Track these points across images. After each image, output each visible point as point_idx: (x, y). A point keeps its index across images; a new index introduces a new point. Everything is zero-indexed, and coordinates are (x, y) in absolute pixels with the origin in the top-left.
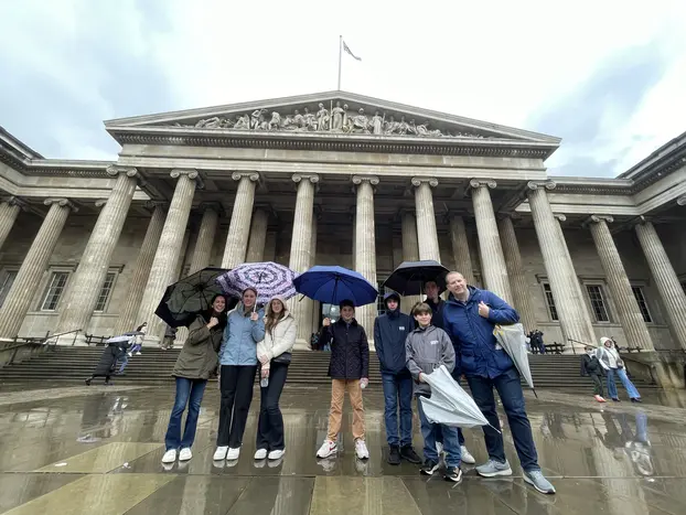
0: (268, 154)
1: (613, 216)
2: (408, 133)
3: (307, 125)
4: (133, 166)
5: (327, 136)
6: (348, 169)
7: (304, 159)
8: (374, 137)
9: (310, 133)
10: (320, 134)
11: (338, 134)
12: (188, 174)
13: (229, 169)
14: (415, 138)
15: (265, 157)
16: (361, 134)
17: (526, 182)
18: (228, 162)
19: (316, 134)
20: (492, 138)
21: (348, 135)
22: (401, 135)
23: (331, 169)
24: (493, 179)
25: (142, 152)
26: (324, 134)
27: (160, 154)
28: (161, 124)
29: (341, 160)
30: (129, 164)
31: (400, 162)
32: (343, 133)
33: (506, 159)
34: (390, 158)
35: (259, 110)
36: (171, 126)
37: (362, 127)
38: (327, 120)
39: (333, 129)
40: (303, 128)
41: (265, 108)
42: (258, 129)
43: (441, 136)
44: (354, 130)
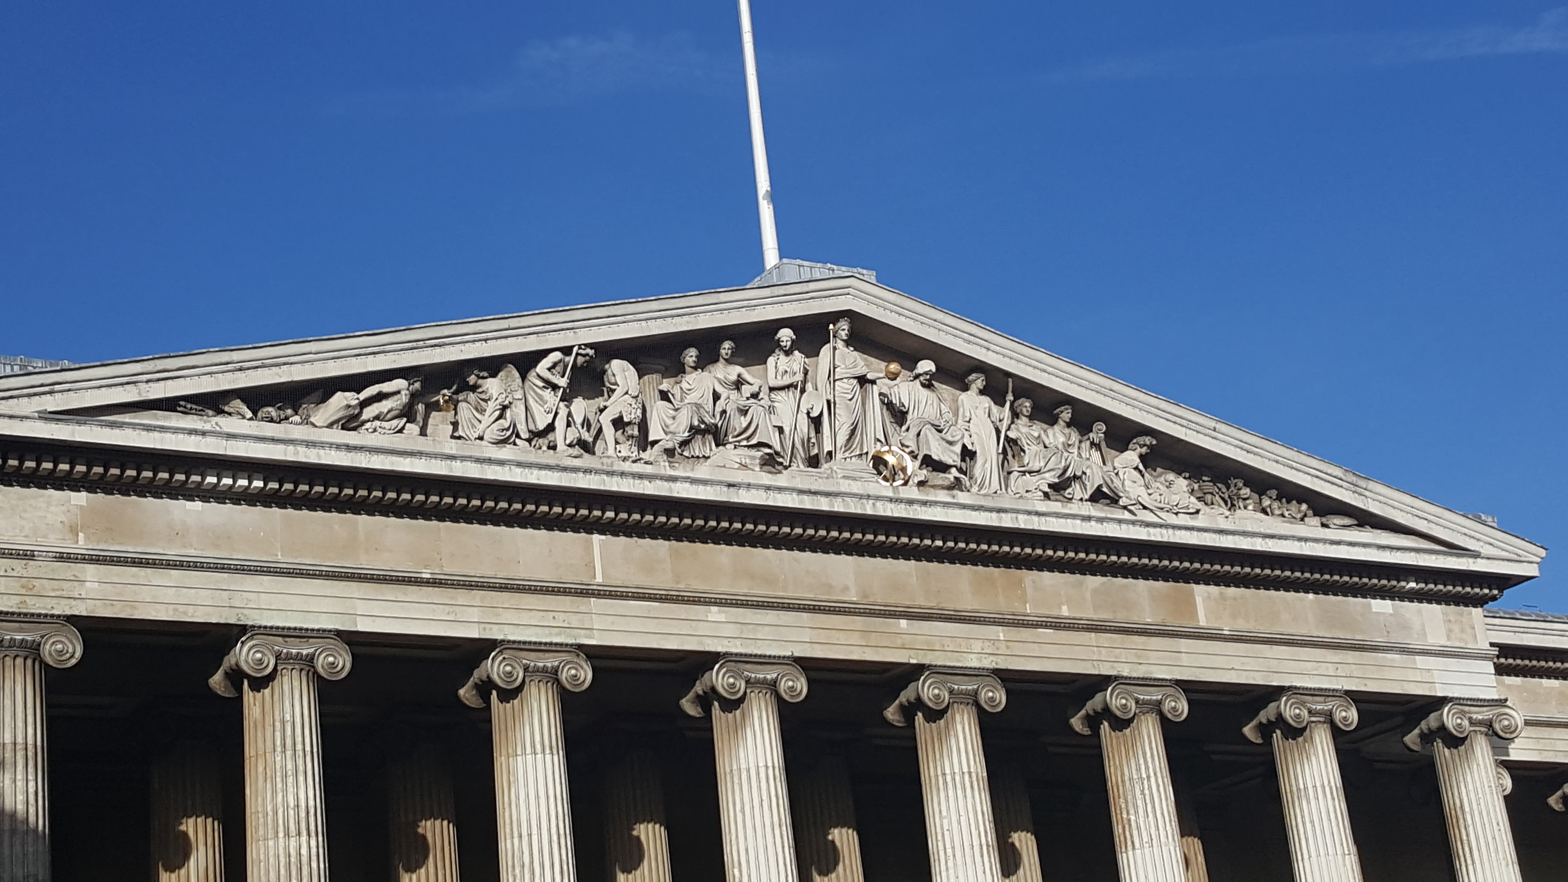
0: (604, 557)
2: (1097, 496)
3: (761, 445)
4: (56, 612)
5: (838, 506)
6: (899, 643)
7: (743, 589)
8: (994, 515)
9: (780, 489)
10: (815, 493)
11: (878, 498)
12: (310, 659)
13: (474, 633)
14: (1124, 526)
15: (599, 579)
16: (949, 499)
17: (1438, 703)
18: (462, 596)
19: (801, 492)
20: (1347, 521)
21: (911, 502)
22: (1074, 508)
23: (842, 638)
24: (1347, 693)
25: (74, 531)
26: (827, 494)
27: (172, 552)
28: (169, 405)
29: (872, 600)
30: (30, 601)
31: (1065, 611)
32: (883, 488)
33: (1381, 606)
34: (1029, 591)
35: (566, 351)
36: (210, 412)
37: (951, 466)
38: (815, 414)
39: (839, 455)
40: (740, 451)
41: (587, 345)
42: (570, 445)
43: (1198, 512)
44: (923, 474)
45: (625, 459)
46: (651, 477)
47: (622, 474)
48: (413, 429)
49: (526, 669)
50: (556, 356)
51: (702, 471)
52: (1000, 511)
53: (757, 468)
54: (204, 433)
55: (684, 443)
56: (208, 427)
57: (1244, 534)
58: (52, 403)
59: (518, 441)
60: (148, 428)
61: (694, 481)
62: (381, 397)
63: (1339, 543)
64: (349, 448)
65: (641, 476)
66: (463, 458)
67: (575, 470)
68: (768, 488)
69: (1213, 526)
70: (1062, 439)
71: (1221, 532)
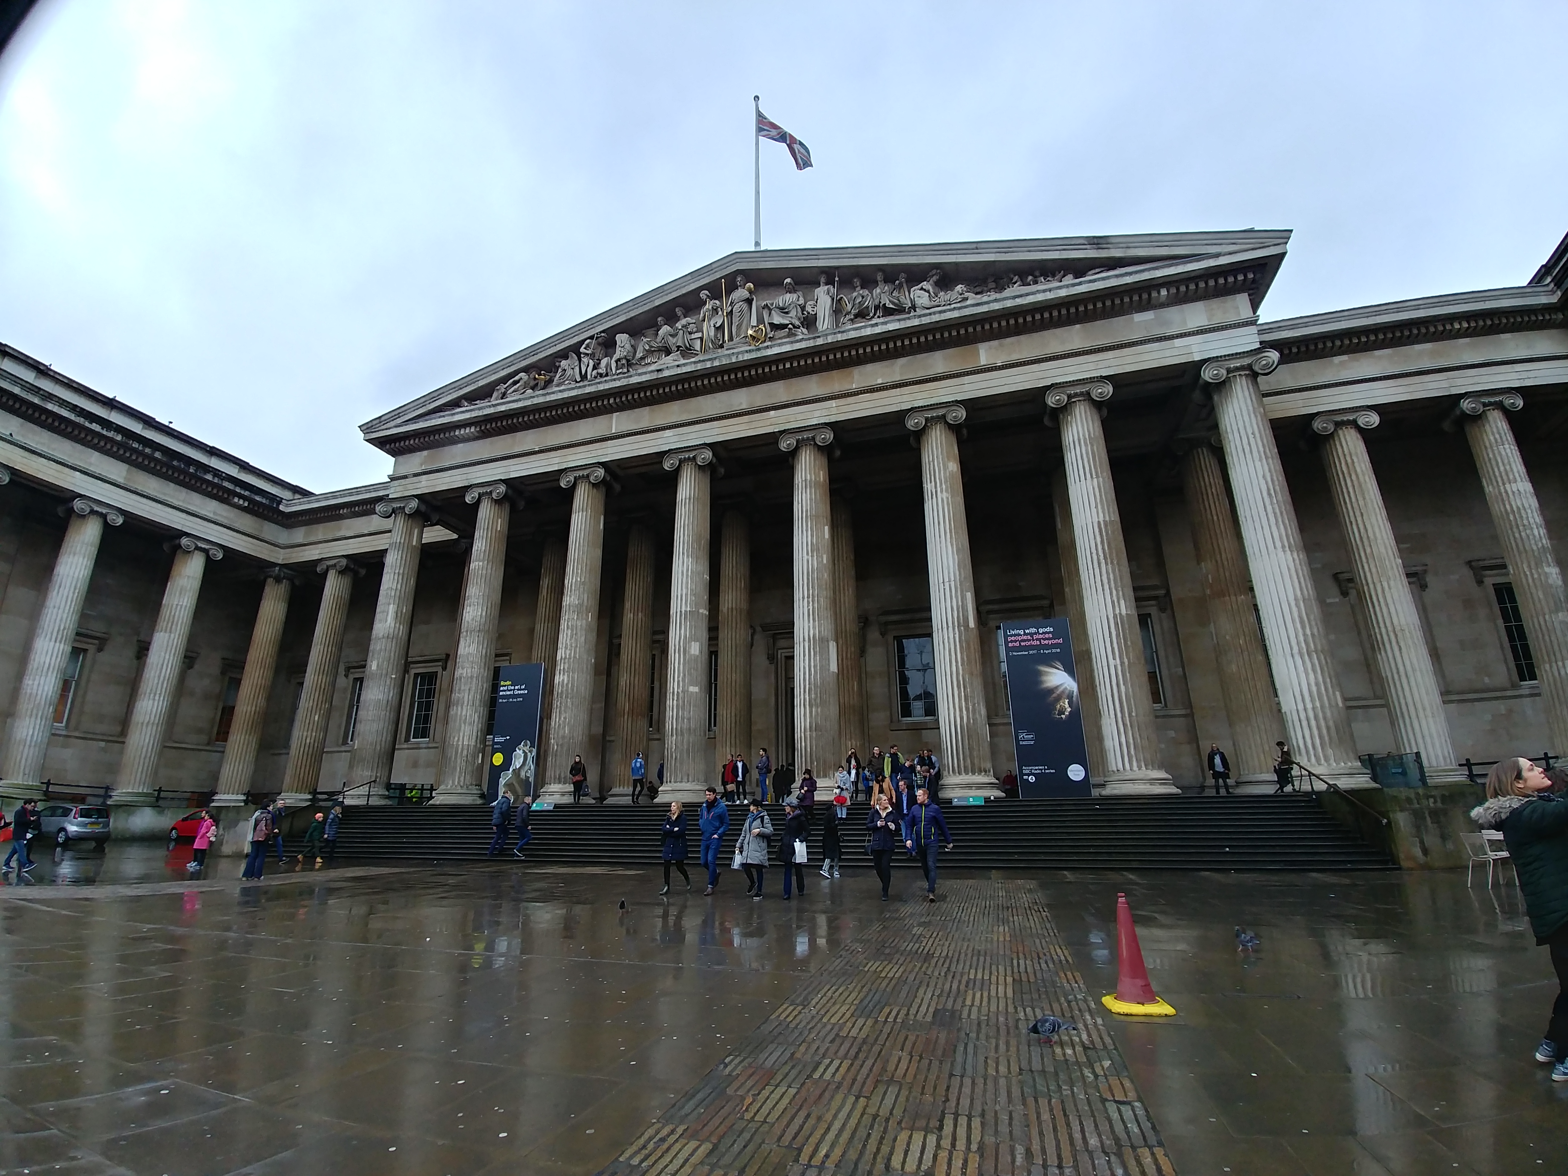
0: (618, 422)
2: (888, 312)
3: (679, 347)
4: (411, 494)
5: (717, 363)
7: (684, 418)
9: (685, 366)
10: (704, 361)
12: (493, 492)
13: (555, 468)
15: (614, 431)
17: (1196, 365)
18: (551, 454)
21: (759, 349)
24: (1104, 377)
25: (423, 464)
28: (440, 409)
29: (754, 406)
30: (405, 492)
31: (880, 381)
33: (1143, 316)
34: (856, 377)
35: (591, 338)
36: (455, 408)
38: (719, 325)
40: (673, 355)
41: (601, 332)
42: (595, 377)
43: (966, 299)
44: (771, 334)
45: (616, 375)
48: (530, 392)
49: (575, 478)
51: (653, 367)
55: (642, 358)
56: (449, 413)
57: (998, 301)
59: (572, 382)
62: (515, 382)
64: (495, 405)
69: (976, 304)
70: (881, 289)
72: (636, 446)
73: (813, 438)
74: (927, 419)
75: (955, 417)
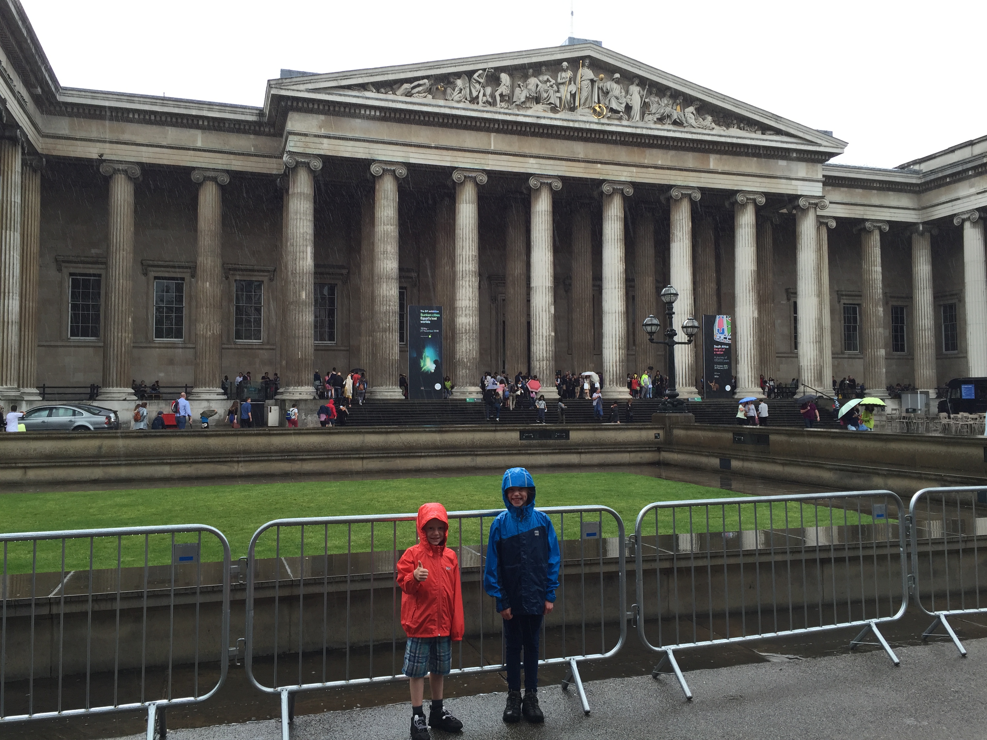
0: (494, 142)
1: (889, 222)
2: (675, 123)
3: (551, 103)
4: (314, 153)
5: (577, 125)
6: (597, 172)
7: (543, 152)
8: (634, 129)
9: (556, 119)
10: (568, 120)
11: (591, 122)
12: (394, 171)
13: (448, 164)
14: (683, 134)
15: (492, 148)
16: (619, 123)
17: (798, 197)
18: (445, 152)
19: (563, 120)
20: (772, 133)
21: (603, 124)
22: (666, 127)
23: (576, 170)
24: (762, 192)
25: (320, 128)
26: (573, 121)
27: (349, 135)
28: (349, 87)
29: (589, 157)
30: (307, 149)
31: (660, 163)
32: (595, 119)
33: (782, 163)
34: (647, 155)
35: (484, 70)
36: (362, 90)
37: (620, 112)
38: (573, 92)
39: (581, 107)
40: (543, 106)
42: (484, 103)
43: (713, 129)
44: (609, 114)
45: (502, 108)
46: (510, 114)
47: (500, 113)
48: (430, 96)
49: (465, 177)
50: (480, 72)
51: (529, 112)
52: (636, 127)
53: (550, 111)
54: (358, 97)
55: (524, 103)
56: (361, 95)
57: (729, 137)
58: (310, 86)
59: (466, 101)
60: (340, 95)
61: (525, 116)
62: (419, 85)
63: (766, 140)
64: (406, 103)
65: (506, 114)
66: (445, 107)
67: (483, 111)
68: (551, 118)
69: (719, 134)
70: (666, 102)
71: (720, 136)
72: (509, 164)
73: (622, 190)
74: (682, 194)
75: (695, 197)
